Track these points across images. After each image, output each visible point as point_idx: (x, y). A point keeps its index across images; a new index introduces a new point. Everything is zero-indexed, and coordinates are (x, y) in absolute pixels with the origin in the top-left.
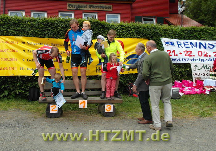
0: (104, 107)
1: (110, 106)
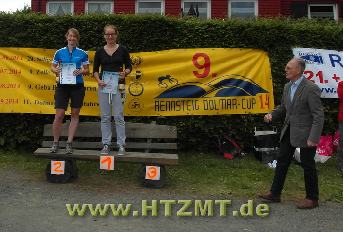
0: (144, 170)
1: (156, 170)
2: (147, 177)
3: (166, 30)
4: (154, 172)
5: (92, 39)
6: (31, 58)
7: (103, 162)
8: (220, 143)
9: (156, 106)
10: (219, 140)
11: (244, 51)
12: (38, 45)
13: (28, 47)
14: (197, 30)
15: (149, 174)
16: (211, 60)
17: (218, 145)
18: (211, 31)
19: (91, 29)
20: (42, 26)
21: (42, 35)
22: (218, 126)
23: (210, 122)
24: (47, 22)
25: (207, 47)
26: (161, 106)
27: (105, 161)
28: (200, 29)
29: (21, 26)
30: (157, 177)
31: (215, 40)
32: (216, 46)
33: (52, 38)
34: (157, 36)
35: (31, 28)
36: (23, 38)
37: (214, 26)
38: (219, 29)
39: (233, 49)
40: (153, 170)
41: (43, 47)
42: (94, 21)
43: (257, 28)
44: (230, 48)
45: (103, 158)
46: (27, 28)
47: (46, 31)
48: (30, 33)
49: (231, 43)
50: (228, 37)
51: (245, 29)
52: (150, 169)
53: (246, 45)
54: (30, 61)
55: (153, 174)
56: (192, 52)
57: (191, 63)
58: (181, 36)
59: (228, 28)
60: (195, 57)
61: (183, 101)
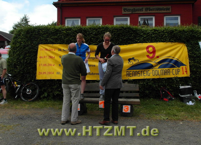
0: (122, 108)
1: (128, 107)
2: (124, 111)
3: (132, 33)
4: (127, 109)
5: (92, 39)
6: (60, 50)
7: (100, 104)
8: (161, 93)
9: (127, 74)
10: (161, 91)
11: (173, 44)
12: (64, 42)
13: (58, 44)
14: (148, 33)
15: (124, 110)
16: (156, 49)
17: (160, 94)
18: (156, 34)
19: (91, 34)
20: (65, 32)
21: (65, 37)
22: (160, 84)
23: (156, 82)
24: (68, 30)
25: (154, 42)
26: (130, 74)
27: (101, 103)
28: (150, 32)
29: (54, 32)
30: (129, 111)
31: (158, 38)
32: (159, 41)
33: (71, 39)
34: (127, 36)
35: (59, 33)
36: (55, 39)
37: (157, 31)
38: (160, 32)
39: (168, 43)
40: (127, 107)
41: (66, 44)
42: (93, 29)
43: (180, 31)
44: (166, 42)
45: (100, 102)
46: (57, 34)
47: (68, 35)
48: (59, 36)
49: (167, 40)
50: (165, 36)
51: (174, 32)
52: (125, 107)
53: (174, 40)
54: (60, 52)
55: (127, 110)
56: (146, 45)
57: (145, 51)
58: (140, 36)
59: (165, 31)
60: (148, 48)
61: (142, 71)
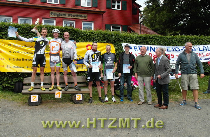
0: (75, 96)
11: (105, 44)
12: (13, 38)
13: (7, 39)
25: (91, 42)
28: (88, 34)
29: (3, 29)
31: (94, 39)
38: (95, 35)
43: (109, 35)
44: (100, 42)
45: (56, 92)
50: (99, 38)
51: (105, 35)
53: (106, 41)
54: (10, 47)
55: (79, 98)
57: (85, 49)
58: (81, 37)
60: (87, 46)
61: (83, 65)
